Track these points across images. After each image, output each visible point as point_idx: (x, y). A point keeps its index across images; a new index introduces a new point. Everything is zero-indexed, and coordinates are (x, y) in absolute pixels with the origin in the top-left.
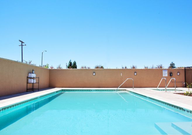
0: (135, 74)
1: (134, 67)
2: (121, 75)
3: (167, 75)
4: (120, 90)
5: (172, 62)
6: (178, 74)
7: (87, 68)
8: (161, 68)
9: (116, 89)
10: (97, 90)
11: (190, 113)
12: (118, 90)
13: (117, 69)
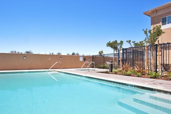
0: (61, 59)
1: (59, 54)
2: (50, 60)
3: (82, 60)
4: (50, 71)
5: (73, 52)
6: (89, 59)
7: (17, 53)
8: (78, 55)
9: (47, 70)
10: (29, 72)
11: (134, 87)
12: (49, 71)
13: (46, 55)
